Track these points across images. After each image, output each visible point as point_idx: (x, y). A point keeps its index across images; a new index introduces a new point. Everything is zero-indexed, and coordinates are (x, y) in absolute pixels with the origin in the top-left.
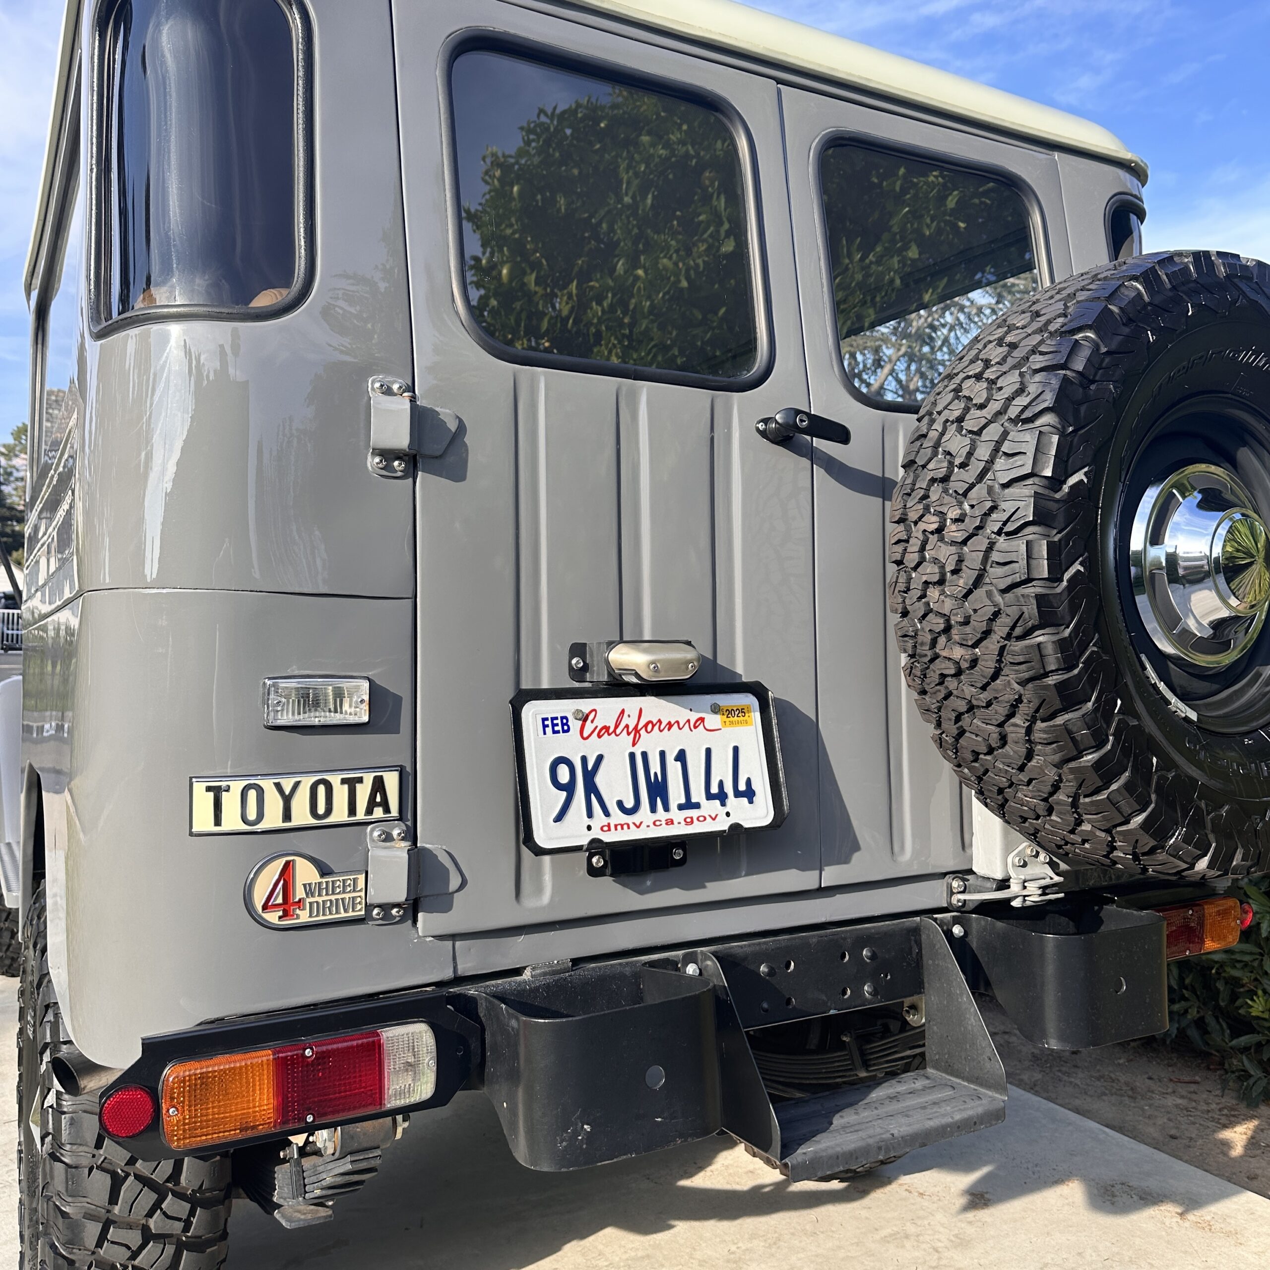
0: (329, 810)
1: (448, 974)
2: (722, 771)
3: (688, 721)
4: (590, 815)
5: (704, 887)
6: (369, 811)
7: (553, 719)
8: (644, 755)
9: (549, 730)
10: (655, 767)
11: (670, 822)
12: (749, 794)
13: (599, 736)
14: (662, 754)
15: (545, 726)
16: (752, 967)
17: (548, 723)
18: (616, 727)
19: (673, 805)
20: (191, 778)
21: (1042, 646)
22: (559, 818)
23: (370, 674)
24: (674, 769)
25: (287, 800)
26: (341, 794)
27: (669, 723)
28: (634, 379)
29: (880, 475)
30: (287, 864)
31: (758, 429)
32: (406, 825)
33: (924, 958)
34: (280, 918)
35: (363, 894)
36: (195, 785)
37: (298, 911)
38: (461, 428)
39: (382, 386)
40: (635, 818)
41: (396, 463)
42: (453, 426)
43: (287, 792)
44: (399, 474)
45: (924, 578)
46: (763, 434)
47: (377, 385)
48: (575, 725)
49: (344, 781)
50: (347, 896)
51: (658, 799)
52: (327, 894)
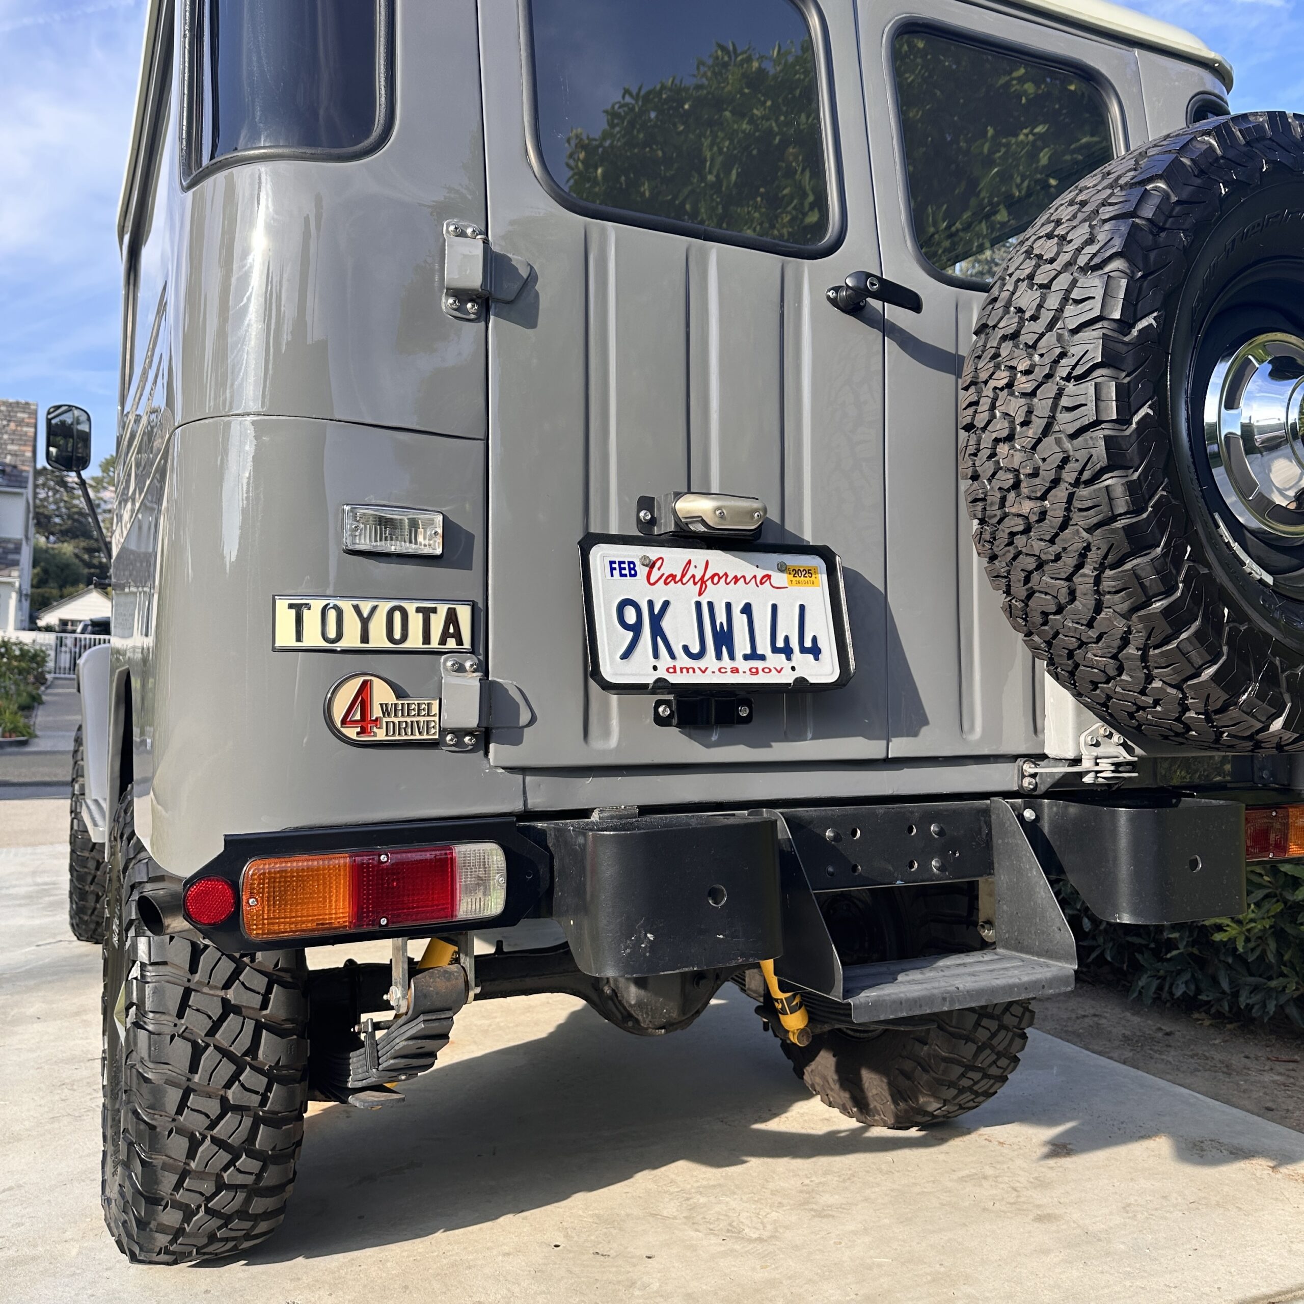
0: (404, 637)
1: (518, 806)
2: (788, 627)
3: (755, 577)
4: (656, 655)
5: (770, 746)
6: (443, 642)
7: (620, 563)
8: (710, 605)
9: (616, 573)
10: (721, 617)
11: (735, 670)
12: (815, 651)
13: (666, 583)
14: (728, 606)
15: (612, 569)
16: (818, 831)
17: (616, 566)
18: (683, 576)
19: (739, 655)
20: (274, 596)
21: (1110, 488)
22: (626, 655)
23: (444, 509)
24: (740, 621)
25: (365, 623)
26: (416, 622)
27: (736, 577)
28: (704, 240)
29: (954, 352)
30: (365, 683)
31: (828, 298)
32: (479, 659)
33: (994, 839)
34: (358, 733)
35: (437, 719)
36: (277, 601)
37: (375, 729)
38: (533, 277)
39: (456, 228)
40: (702, 663)
41: (469, 305)
42: (524, 272)
43: (365, 615)
44: (472, 316)
45: (994, 435)
46: (833, 302)
47: (452, 228)
48: (642, 571)
49: (418, 610)
50: (421, 719)
51: (724, 648)
52: (403, 715)
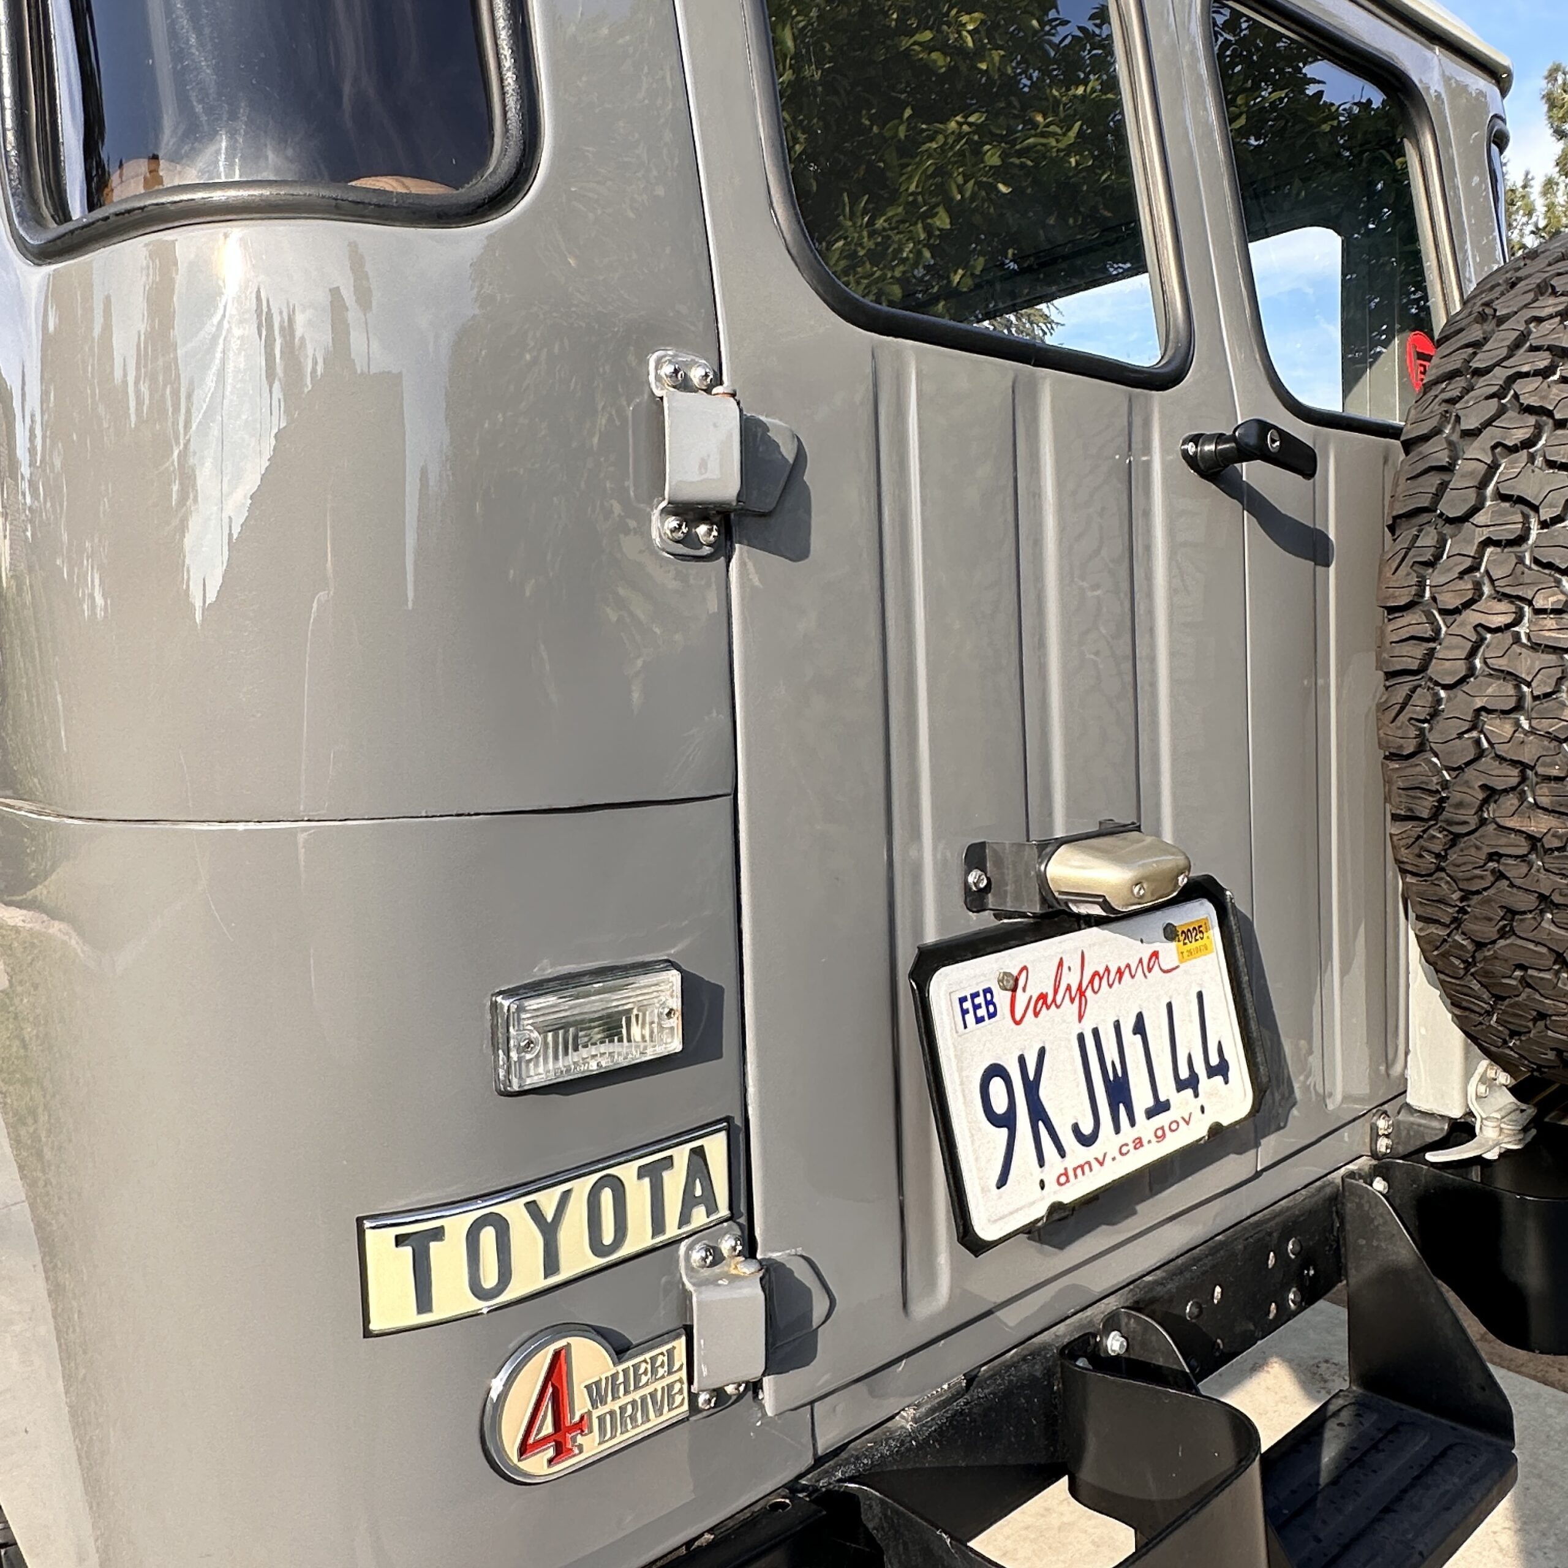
0: (621, 1233)
1: (804, 1461)
2: (1189, 1039)
3: (1141, 961)
4: (1041, 1160)
5: (1134, 1213)
6: (685, 1219)
8: (1096, 1032)
10: (1111, 1054)
11: (1139, 1143)
14: (1117, 1026)
16: (1178, 1311)
18: (1056, 992)
19: (1140, 1112)
20: (360, 1221)
22: (1002, 1182)
23: (670, 953)
24: (1134, 1051)
25: (549, 1230)
26: (638, 1193)
27: (1119, 969)
28: (1034, 365)
30: (557, 1354)
31: (1185, 453)
32: (739, 1224)
33: (1351, 1238)
34: (550, 1461)
35: (684, 1374)
36: (369, 1235)
37: (580, 1439)
38: (801, 455)
39: (676, 371)
40: (1096, 1150)
41: (702, 529)
42: (788, 453)
43: (549, 1216)
44: (707, 550)
46: (1191, 461)
47: (668, 369)
48: (1002, 998)
49: (642, 1173)
50: (659, 1385)
51: (1121, 1106)
52: (626, 1392)
